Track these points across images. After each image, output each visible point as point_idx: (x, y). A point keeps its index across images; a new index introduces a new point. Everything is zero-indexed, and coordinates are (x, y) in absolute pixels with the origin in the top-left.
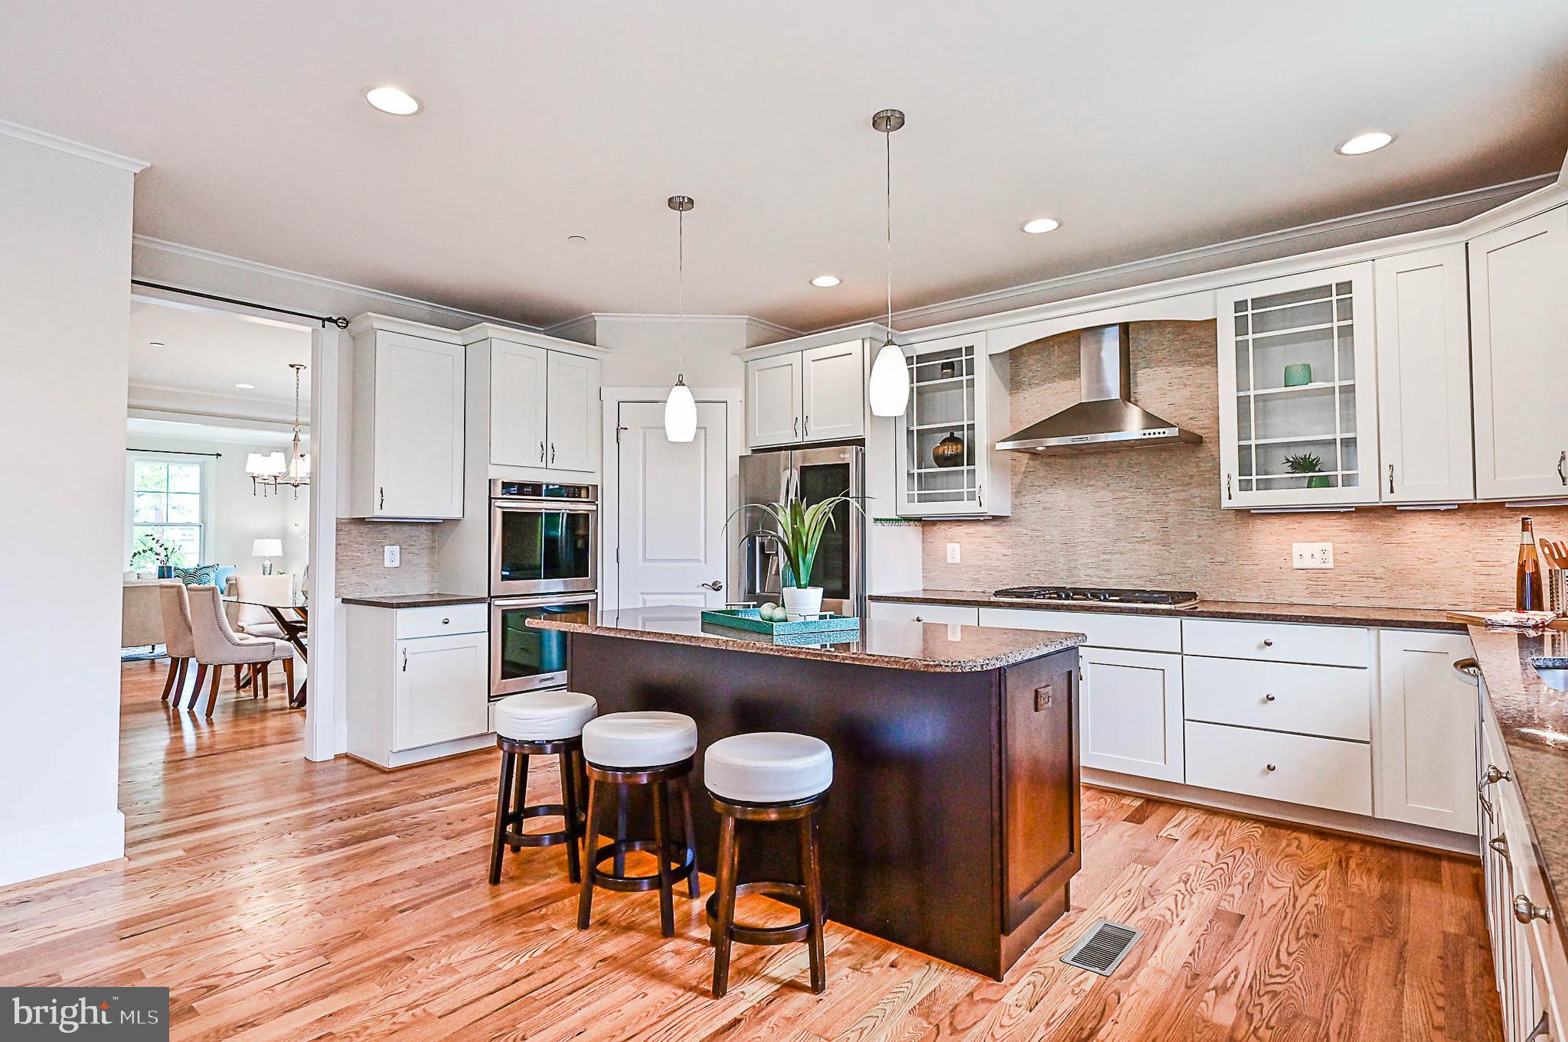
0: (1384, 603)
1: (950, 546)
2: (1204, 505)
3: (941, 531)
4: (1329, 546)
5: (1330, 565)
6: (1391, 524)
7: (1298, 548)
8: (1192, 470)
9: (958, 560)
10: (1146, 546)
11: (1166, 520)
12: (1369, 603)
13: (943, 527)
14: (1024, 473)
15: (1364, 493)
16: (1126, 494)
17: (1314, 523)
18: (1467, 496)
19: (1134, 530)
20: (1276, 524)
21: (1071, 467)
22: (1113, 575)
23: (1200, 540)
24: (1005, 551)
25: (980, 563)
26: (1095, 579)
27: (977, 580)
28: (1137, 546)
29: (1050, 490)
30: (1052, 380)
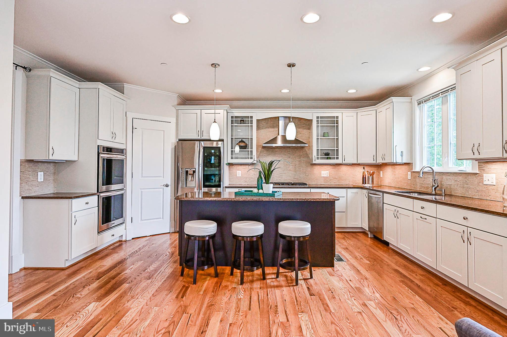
0: (337, 184)
1: (238, 171)
2: (304, 162)
3: (235, 167)
4: (328, 172)
5: (328, 176)
6: (339, 167)
7: (323, 172)
8: (301, 154)
9: (240, 176)
10: (291, 172)
11: (296, 165)
12: (335, 184)
13: (235, 166)
14: (260, 152)
15: (339, 161)
16: (286, 159)
17: (326, 167)
18: (356, 162)
19: (288, 168)
20: (318, 167)
21: (273, 151)
22: (283, 179)
23: (303, 170)
24: (254, 173)
25: (247, 176)
26: (278, 180)
27: (246, 181)
28: (289, 172)
29: (267, 157)
30: (268, 128)
